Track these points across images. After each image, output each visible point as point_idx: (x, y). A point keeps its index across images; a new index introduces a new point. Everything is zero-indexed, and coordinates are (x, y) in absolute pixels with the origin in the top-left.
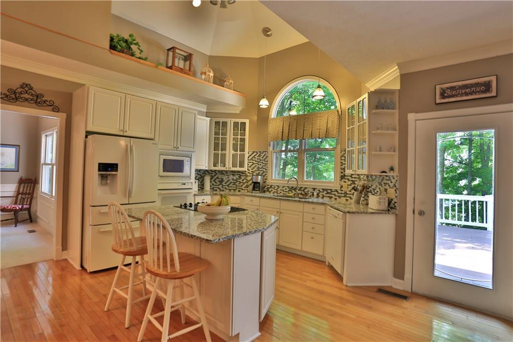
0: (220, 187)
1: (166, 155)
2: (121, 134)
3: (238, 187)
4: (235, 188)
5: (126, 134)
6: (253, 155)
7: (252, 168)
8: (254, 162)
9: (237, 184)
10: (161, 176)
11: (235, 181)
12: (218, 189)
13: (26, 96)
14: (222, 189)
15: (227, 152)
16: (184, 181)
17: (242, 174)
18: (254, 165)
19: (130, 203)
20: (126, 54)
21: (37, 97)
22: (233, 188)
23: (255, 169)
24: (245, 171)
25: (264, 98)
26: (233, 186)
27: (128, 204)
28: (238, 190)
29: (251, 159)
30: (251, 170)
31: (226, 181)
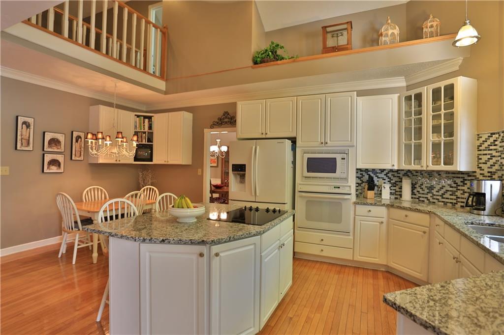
0: (429, 196)
1: (312, 153)
2: (264, 136)
3: (459, 200)
4: (455, 201)
5: (268, 136)
6: (492, 140)
7: (489, 164)
8: (494, 153)
9: (459, 193)
10: (306, 177)
11: (455, 189)
12: (425, 200)
13: (226, 120)
14: (431, 200)
15: (424, 141)
16: (338, 184)
17: (466, 177)
18: (494, 160)
19: (256, 201)
20: (267, 62)
21: (231, 119)
22: (451, 201)
23: (497, 167)
24: (475, 172)
25: (465, 24)
26: (452, 197)
27: (255, 202)
28: (460, 204)
29: (488, 149)
30: (486, 170)
31: (438, 187)
